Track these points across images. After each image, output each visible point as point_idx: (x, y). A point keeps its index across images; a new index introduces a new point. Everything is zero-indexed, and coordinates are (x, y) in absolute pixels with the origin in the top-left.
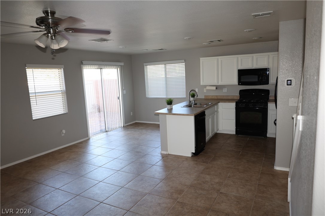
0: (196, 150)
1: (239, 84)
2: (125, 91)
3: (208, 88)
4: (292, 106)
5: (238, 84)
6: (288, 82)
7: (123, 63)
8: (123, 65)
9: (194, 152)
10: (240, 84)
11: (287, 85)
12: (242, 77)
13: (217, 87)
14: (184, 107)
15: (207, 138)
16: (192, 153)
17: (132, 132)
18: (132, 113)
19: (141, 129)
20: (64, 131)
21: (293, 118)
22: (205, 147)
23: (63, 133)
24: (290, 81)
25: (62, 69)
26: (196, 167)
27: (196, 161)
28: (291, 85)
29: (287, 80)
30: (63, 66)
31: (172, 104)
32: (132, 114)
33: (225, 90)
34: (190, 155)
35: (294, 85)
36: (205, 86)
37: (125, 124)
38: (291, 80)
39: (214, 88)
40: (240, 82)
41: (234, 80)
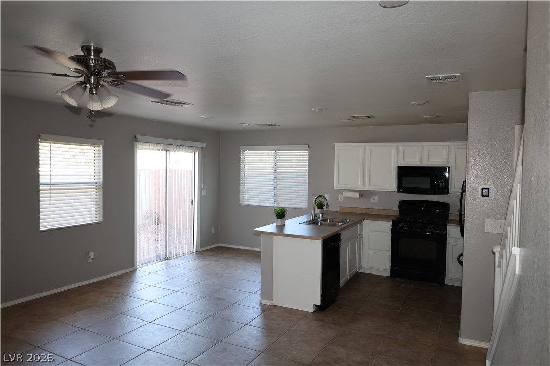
0: (322, 301)
1: (398, 191)
2: (204, 191)
3: (346, 194)
4: (490, 231)
5: (396, 190)
6: (484, 191)
7: (205, 143)
8: (205, 146)
9: (319, 304)
10: (401, 190)
11: (482, 196)
12: (404, 179)
13: (362, 194)
14: (304, 223)
15: (342, 281)
16: (316, 306)
17: (212, 262)
18: (213, 229)
19: (228, 258)
20: (92, 255)
21: (494, 253)
22: (337, 296)
23: (90, 258)
24: (486, 190)
25: (101, 146)
26: (321, 332)
27: (322, 320)
28: (488, 196)
29: (483, 189)
30: (103, 141)
31: (284, 218)
32: (213, 232)
33: (374, 200)
34: (311, 310)
35: (494, 197)
36: (342, 191)
37: (200, 248)
38: (488, 189)
39: (357, 195)
40: (401, 188)
41: (391, 183)
